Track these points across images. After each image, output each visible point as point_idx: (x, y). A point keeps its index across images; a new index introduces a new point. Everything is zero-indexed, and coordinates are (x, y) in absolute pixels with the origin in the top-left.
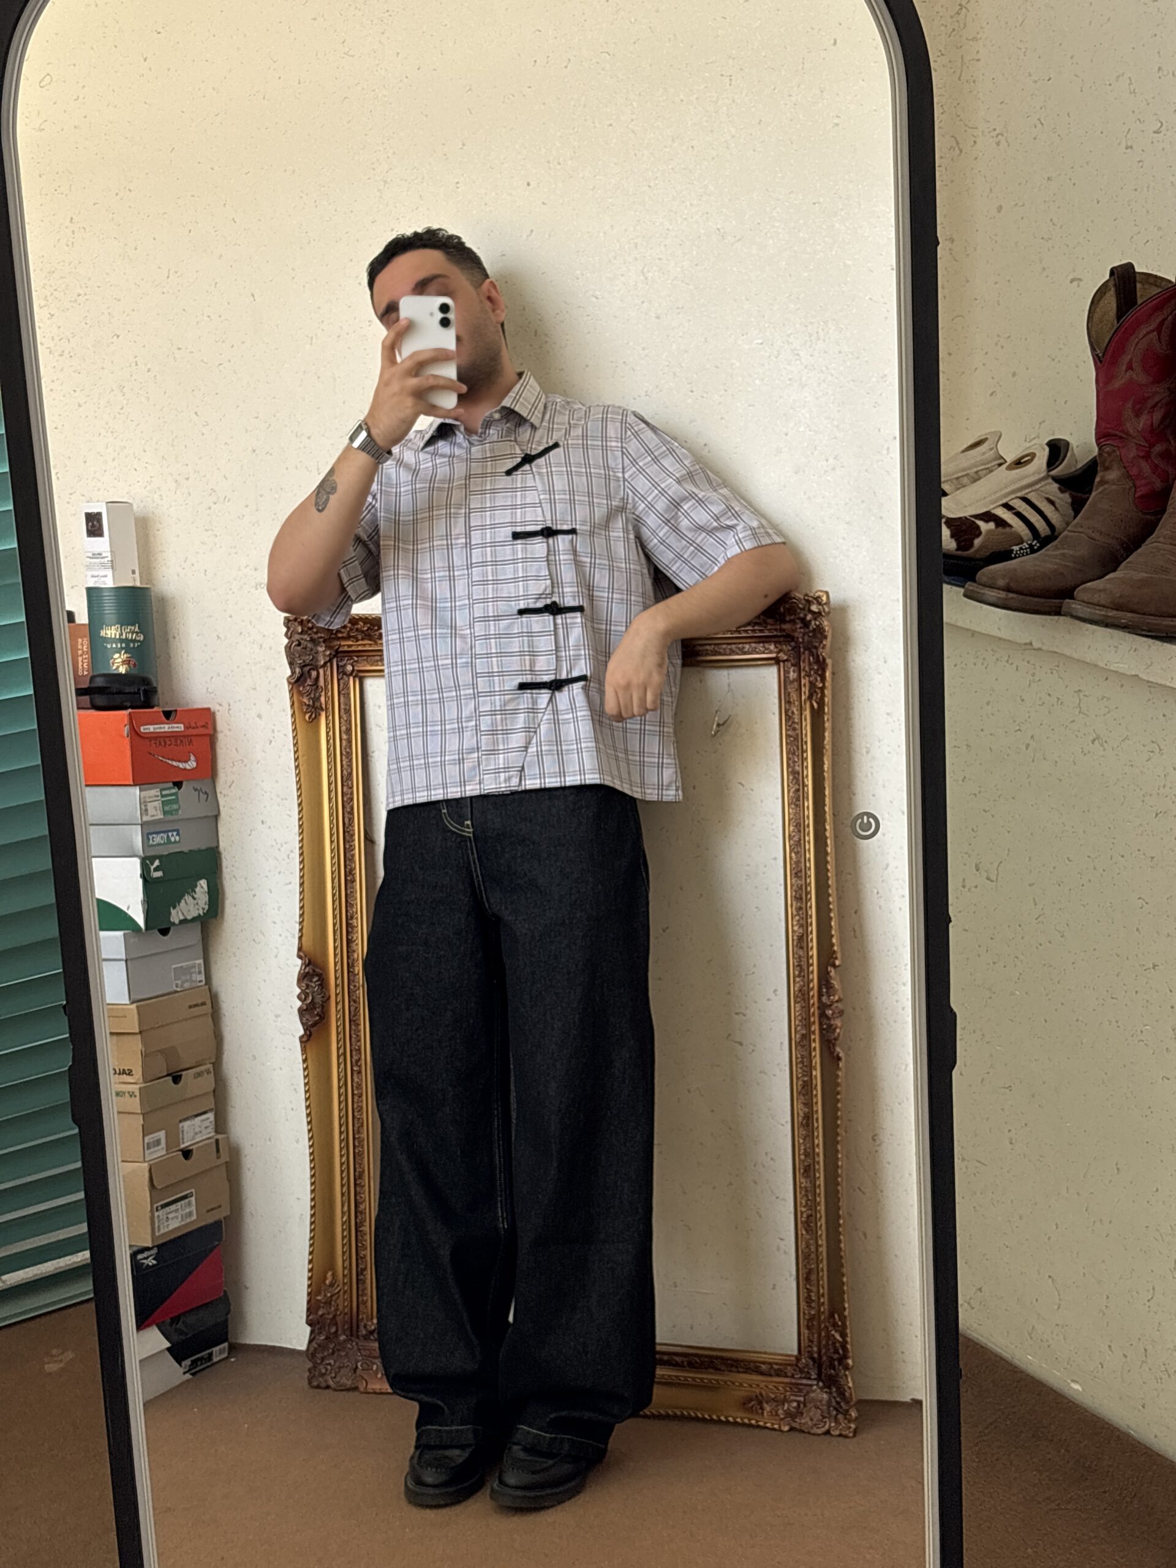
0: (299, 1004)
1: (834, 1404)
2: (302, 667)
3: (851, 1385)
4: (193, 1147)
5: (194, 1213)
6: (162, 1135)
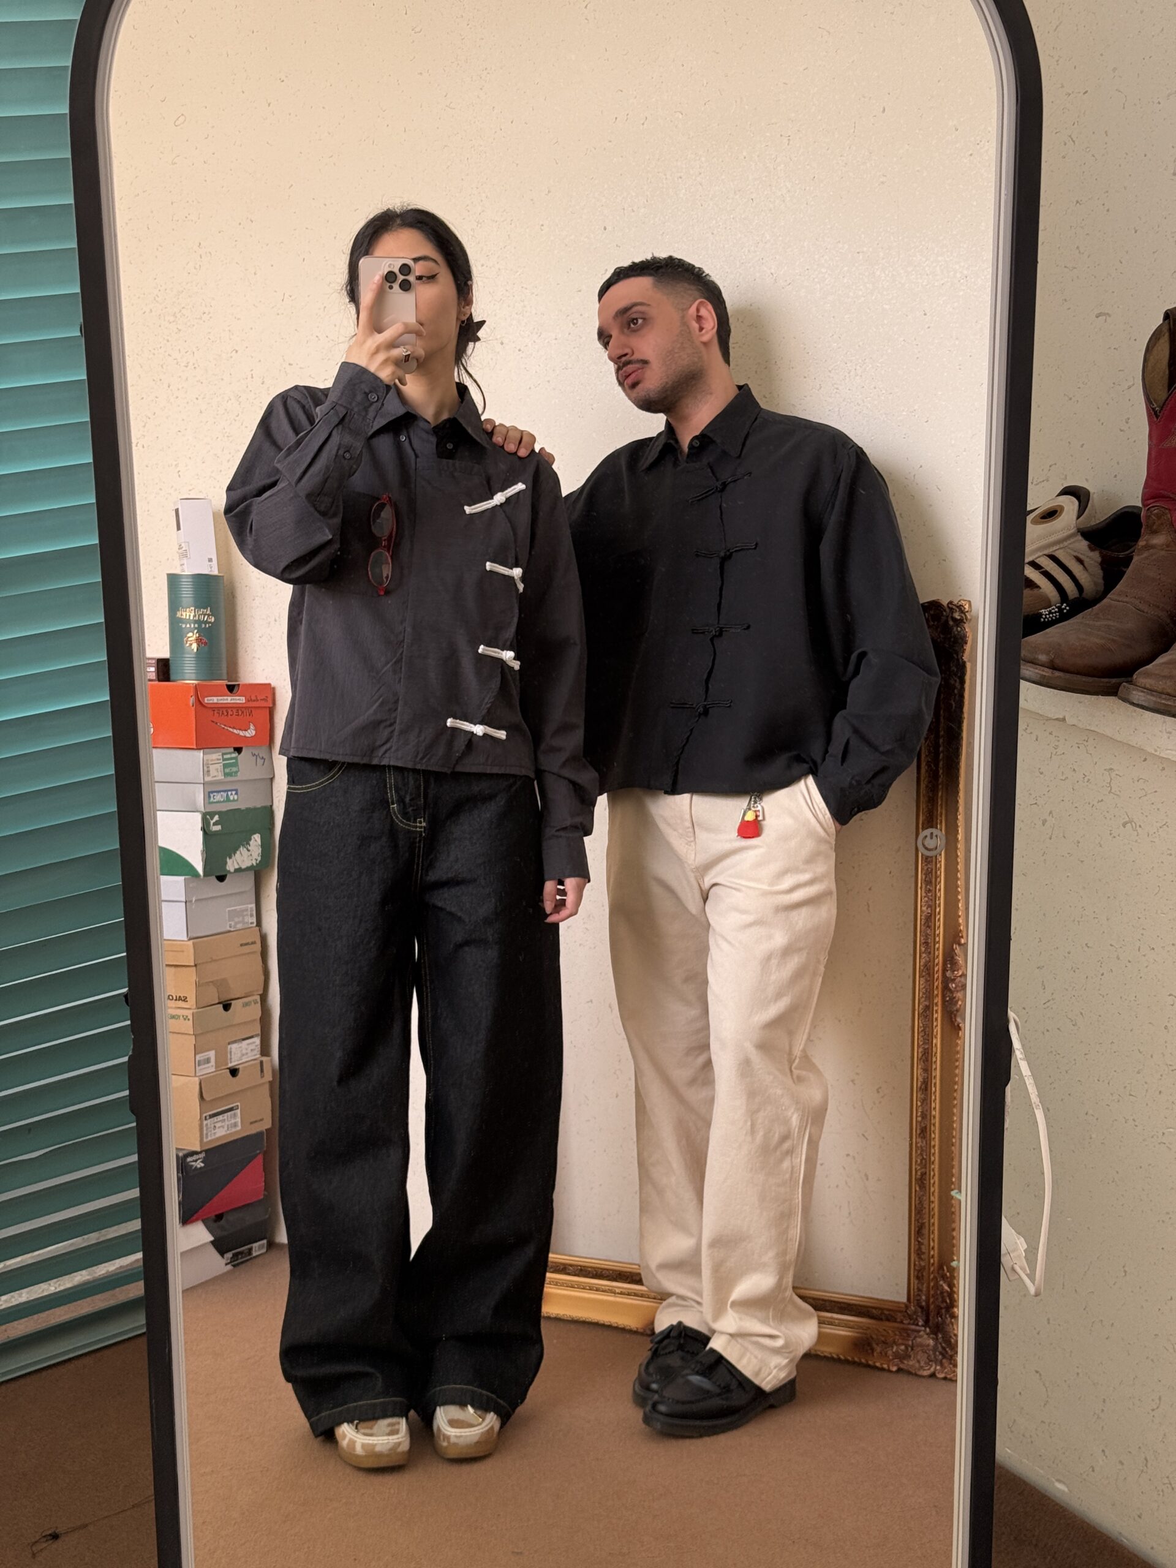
4: (240, 1066)
5: (239, 1124)
6: (212, 1054)
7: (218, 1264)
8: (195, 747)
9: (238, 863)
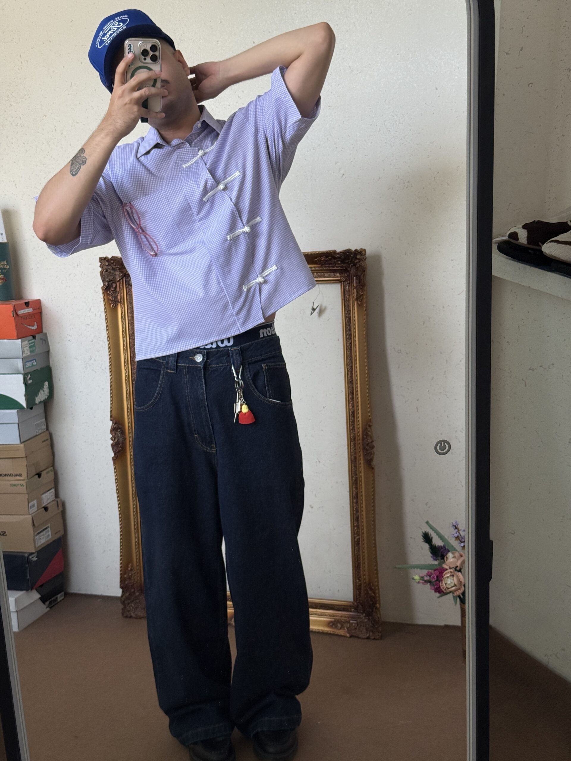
0: (112, 442)
1: (371, 624)
2: (109, 282)
3: (379, 616)
4: (49, 505)
5: (50, 535)
6: (35, 502)
7: (43, 608)
8: (16, 338)
9: (40, 399)
